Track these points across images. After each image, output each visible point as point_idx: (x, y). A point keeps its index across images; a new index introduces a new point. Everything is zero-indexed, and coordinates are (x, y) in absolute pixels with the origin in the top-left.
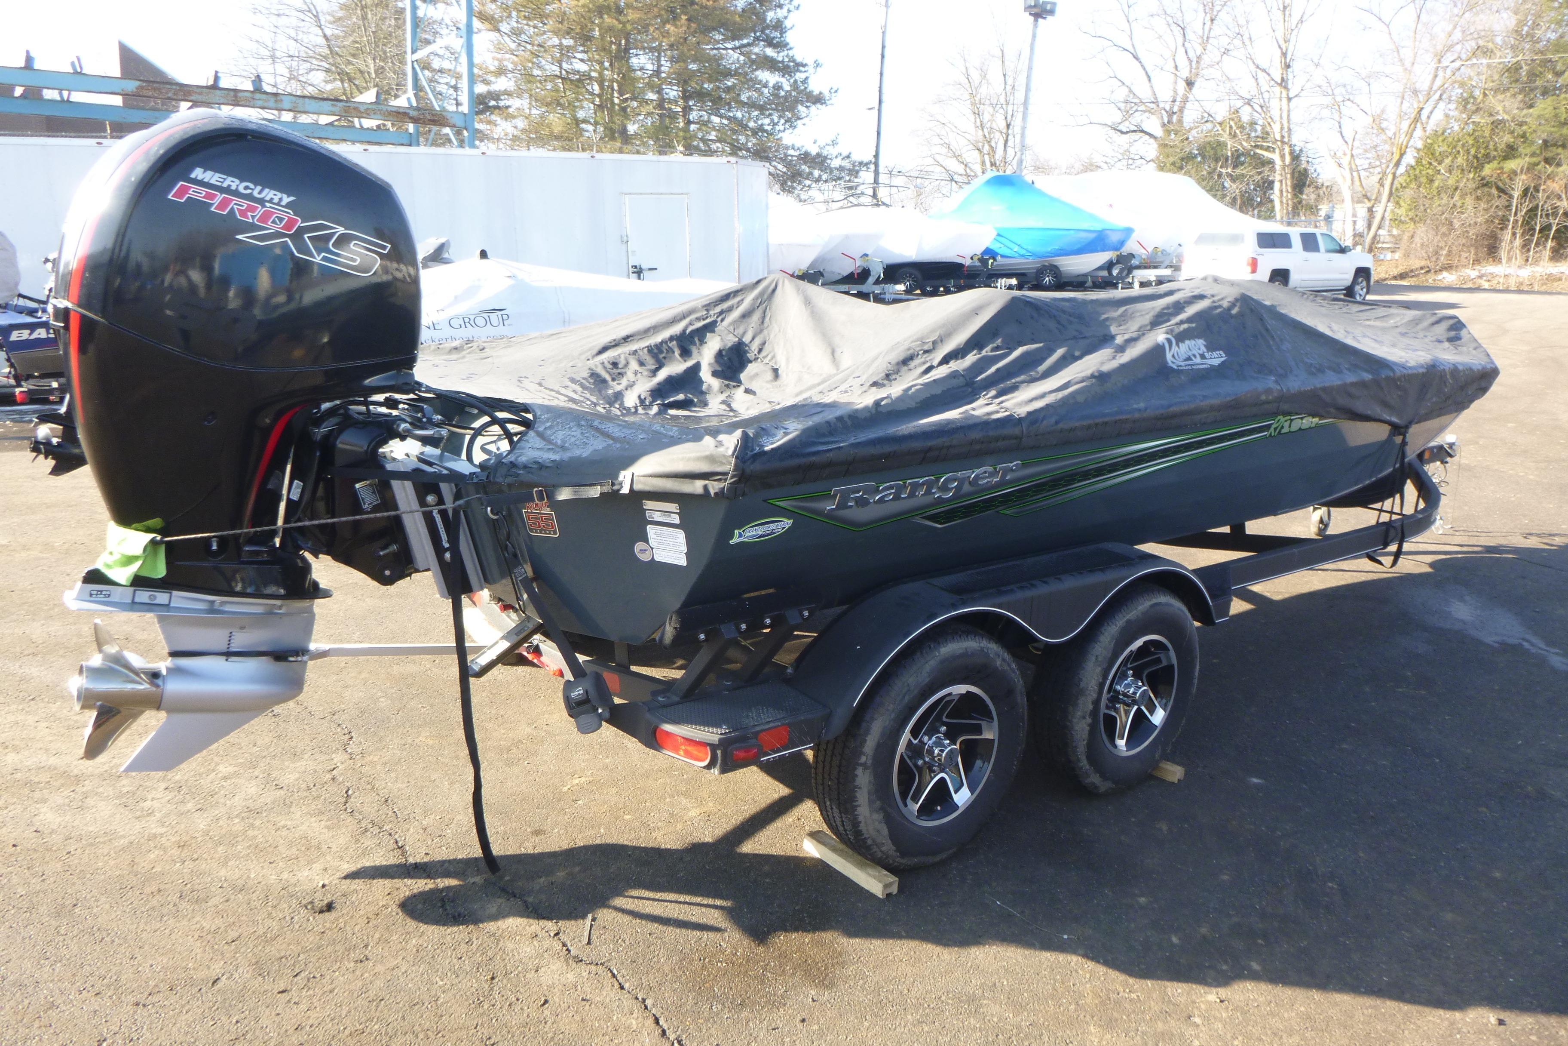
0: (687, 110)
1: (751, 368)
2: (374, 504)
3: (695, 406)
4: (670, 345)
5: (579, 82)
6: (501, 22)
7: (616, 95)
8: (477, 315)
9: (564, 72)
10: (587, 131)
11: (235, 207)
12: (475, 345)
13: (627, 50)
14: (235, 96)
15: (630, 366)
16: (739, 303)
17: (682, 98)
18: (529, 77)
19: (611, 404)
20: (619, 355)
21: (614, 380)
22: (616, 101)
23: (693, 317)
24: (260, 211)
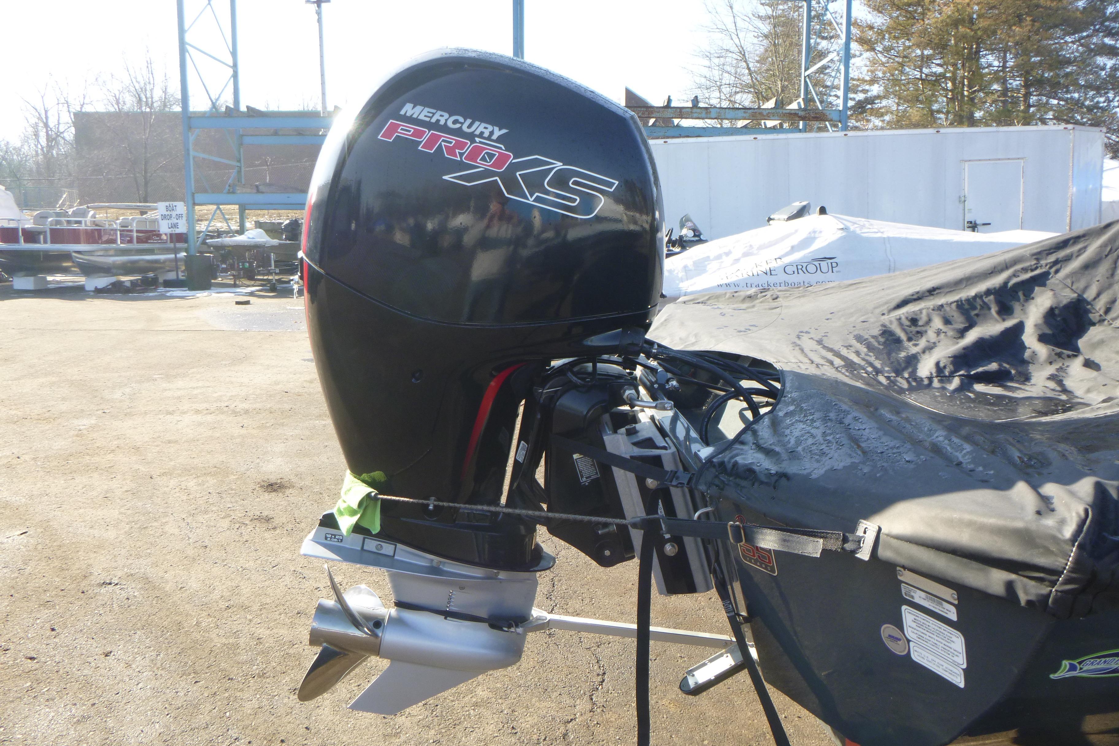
0: (1027, 95)
1: (1094, 333)
2: (593, 477)
3: (1012, 380)
4: (986, 300)
5: (936, 81)
6: (877, 43)
7: (966, 89)
8: (809, 263)
9: (924, 75)
10: (940, 119)
11: (443, 143)
12: (769, 294)
13: (978, 52)
14: (681, 112)
15: (932, 324)
16: (1080, 252)
17: (1024, 86)
18: (896, 82)
19: (898, 372)
20: (921, 311)
21: (910, 339)
22: (966, 93)
23: (1018, 267)
24: (469, 147)
